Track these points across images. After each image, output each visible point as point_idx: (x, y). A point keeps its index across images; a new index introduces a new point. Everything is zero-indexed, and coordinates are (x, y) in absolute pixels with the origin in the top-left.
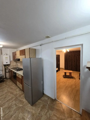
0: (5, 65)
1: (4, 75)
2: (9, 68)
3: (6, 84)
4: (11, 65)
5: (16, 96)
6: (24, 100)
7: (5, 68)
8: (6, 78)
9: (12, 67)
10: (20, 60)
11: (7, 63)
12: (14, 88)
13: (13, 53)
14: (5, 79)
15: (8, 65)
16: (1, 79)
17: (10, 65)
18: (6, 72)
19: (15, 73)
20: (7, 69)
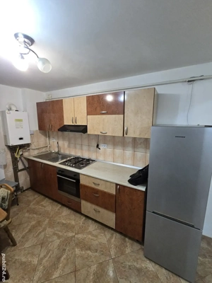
0: (13, 149)
2: (27, 154)
3: (33, 212)
4: (32, 147)
8: (19, 188)
9: (36, 153)
11: (21, 139)
15: (22, 147)
17: (28, 145)
18: (16, 170)
19: (72, 176)
20: (20, 161)
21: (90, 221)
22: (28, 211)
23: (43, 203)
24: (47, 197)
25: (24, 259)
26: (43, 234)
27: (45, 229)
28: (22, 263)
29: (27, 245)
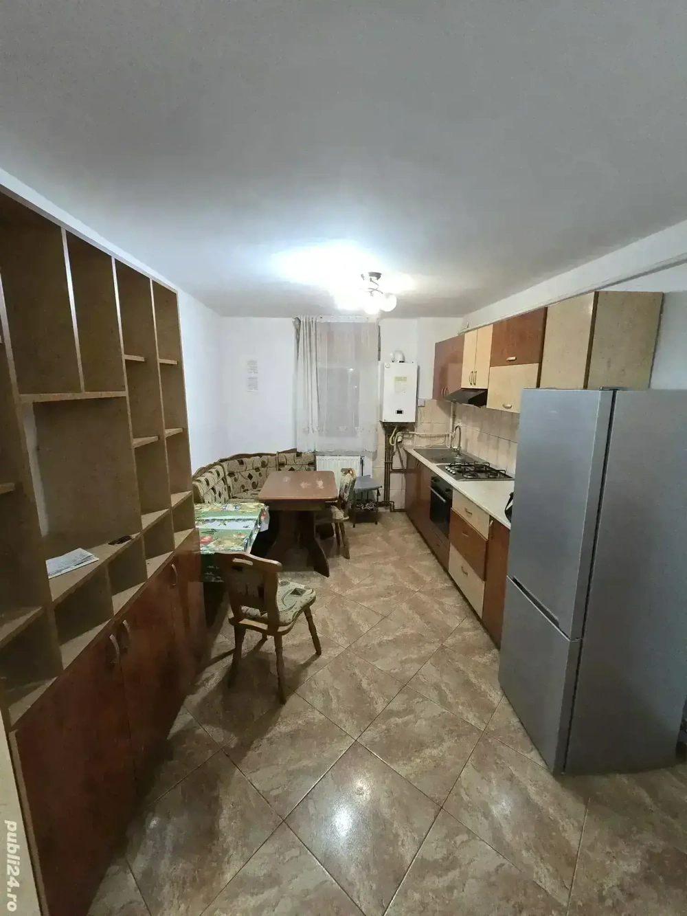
0: (389, 428)
1: (382, 483)
2: (408, 443)
3: (387, 539)
4: (419, 431)
5: (442, 640)
6: (496, 697)
7: (387, 441)
8: (387, 503)
9: (423, 444)
10: (490, 404)
11: (400, 412)
12: (428, 579)
13: (440, 347)
14: (381, 509)
15: (403, 427)
16: (368, 501)
17: (412, 426)
18: (388, 469)
19: (443, 489)
20: (397, 454)
21: (458, 593)
22: (382, 537)
23: (406, 536)
24: (419, 532)
25: (347, 573)
26: (382, 566)
27: (386, 564)
28: (344, 575)
29: (357, 565)
